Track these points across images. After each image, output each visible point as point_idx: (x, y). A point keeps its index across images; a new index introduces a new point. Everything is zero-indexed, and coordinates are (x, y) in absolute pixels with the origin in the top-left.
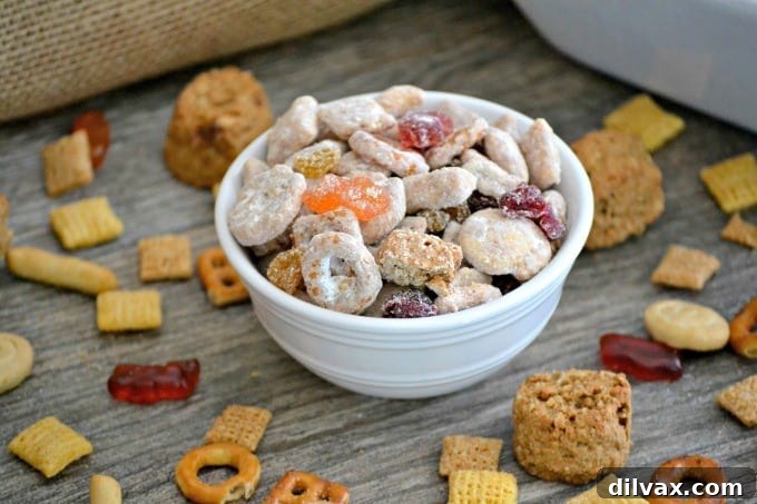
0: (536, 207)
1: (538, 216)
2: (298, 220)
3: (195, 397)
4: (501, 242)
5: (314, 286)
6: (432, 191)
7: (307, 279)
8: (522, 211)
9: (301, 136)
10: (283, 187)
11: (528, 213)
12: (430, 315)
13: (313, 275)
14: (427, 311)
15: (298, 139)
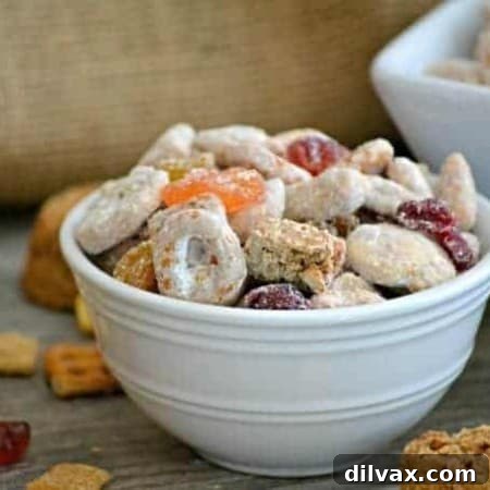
0: (440, 219)
1: (442, 231)
2: (155, 216)
4: (395, 246)
5: (166, 276)
7: (158, 269)
8: (422, 222)
11: (430, 225)
12: (302, 309)
13: (166, 263)
14: (298, 303)
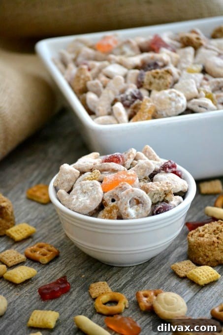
1: (174, 171)
2: (105, 195)
3: (72, 290)
5: (127, 213)
6: (141, 171)
9: (76, 174)
10: (92, 187)
13: (126, 209)
15: (75, 176)
